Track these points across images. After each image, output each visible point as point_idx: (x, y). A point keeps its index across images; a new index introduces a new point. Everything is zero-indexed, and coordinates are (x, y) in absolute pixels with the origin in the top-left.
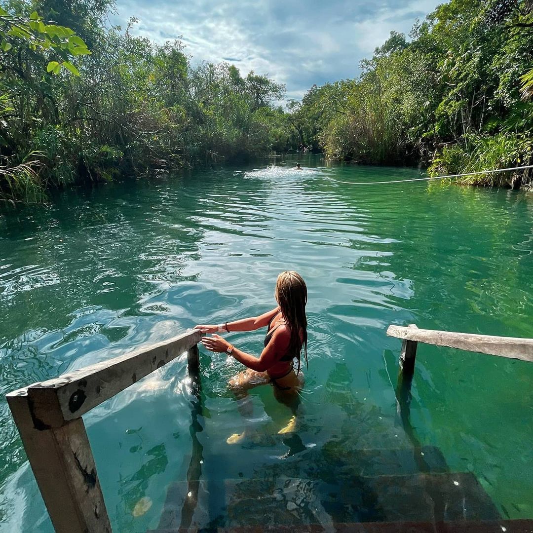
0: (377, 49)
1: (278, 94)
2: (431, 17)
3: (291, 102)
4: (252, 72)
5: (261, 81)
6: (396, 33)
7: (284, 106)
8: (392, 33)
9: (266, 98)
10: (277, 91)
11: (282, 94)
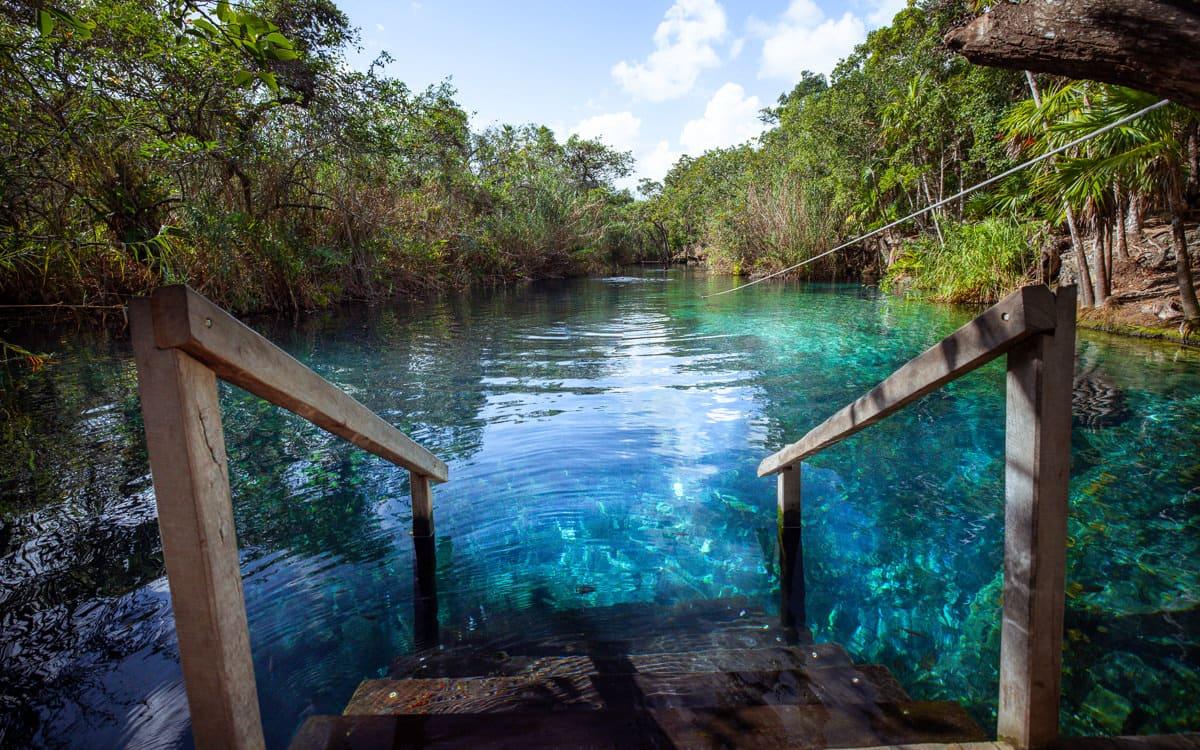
0: (783, 97)
1: (620, 167)
2: (864, 50)
3: (645, 183)
4: (575, 136)
5: (590, 148)
6: (812, 74)
7: (633, 190)
8: (804, 73)
9: (600, 177)
10: (616, 163)
11: (627, 167)
